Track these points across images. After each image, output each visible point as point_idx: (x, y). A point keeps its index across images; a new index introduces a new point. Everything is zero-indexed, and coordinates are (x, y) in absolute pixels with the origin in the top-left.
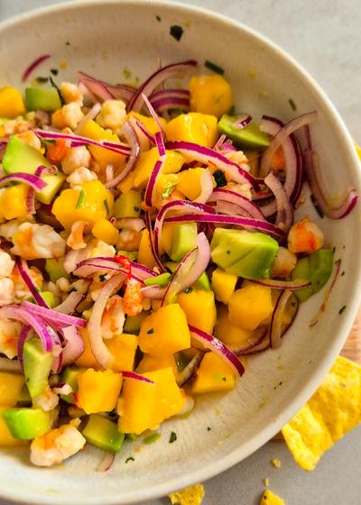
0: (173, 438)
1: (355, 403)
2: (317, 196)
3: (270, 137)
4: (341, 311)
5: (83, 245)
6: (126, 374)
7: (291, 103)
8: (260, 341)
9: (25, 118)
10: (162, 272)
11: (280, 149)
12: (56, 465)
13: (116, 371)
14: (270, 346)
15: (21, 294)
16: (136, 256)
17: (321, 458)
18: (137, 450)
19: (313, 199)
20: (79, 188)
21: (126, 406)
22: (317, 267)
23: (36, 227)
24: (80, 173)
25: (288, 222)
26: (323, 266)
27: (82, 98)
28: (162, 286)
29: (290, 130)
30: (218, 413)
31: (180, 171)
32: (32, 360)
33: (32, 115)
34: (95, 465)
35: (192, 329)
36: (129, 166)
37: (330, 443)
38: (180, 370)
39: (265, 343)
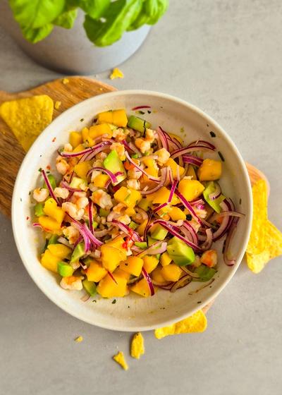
0: (114, 302)
1: (191, 325)
2: (227, 243)
3: (221, 210)
4: (199, 303)
5: (119, 213)
6: (109, 273)
7: (241, 200)
8: (167, 286)
9: (124, 132)
10: (144, 241)
11: (223, 217)
12: (68, 289)
13: (106, 270)
14: (170, 290)
15: (85, 216)
16: (138, 227)
17: (166, 337)
18: (99, 299)
19: (225, 243)
20: (129, 191)
21: (103, 284)
22: (206, 274)
23: (105, 193)
24: (134, 182)
25: (207, 248)
26: (208, 275)
27: (153, 140)
28: (141, 249)
29: (231, 214)
30: (135, 302)
31: (174, 206)
32: (78, 252)
33: (128, 132)
34: (81, 297)
35: (143, 269)
36: (155, 189)
37: (173, 333)
38: (131, 279)
39: (169, 287)
